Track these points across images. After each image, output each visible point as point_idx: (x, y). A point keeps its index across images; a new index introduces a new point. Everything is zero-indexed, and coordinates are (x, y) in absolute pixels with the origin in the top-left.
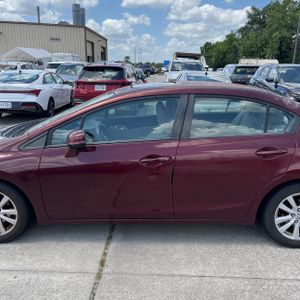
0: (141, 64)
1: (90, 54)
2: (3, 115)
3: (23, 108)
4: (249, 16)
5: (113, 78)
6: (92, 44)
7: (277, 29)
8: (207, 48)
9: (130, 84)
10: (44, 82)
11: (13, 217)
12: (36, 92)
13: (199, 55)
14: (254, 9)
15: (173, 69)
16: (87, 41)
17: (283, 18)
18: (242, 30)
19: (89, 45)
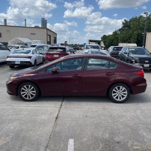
0: (72, 45)
1: (49, 40)
2: (15, 66)
3: (25, 64)
4: (123, 23)
5: (61, 52)
6: (50, 36)
7: (136, 30)
8: (104, 38)
9: (68, 54)
10: (33, 53)
11: (34, 93)
12: (30, 57)
13: (100, 41)
14: (125, 20)
15: (87, 48)
16: (47, 35)
17: (139, 25)
18: (120, 30)
19: (48, 37)
